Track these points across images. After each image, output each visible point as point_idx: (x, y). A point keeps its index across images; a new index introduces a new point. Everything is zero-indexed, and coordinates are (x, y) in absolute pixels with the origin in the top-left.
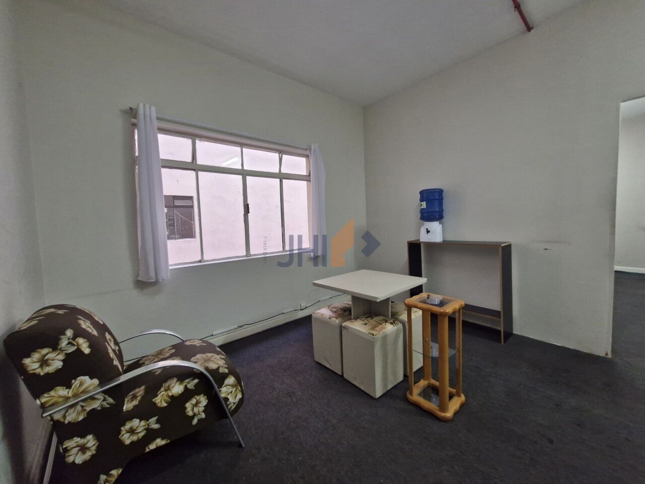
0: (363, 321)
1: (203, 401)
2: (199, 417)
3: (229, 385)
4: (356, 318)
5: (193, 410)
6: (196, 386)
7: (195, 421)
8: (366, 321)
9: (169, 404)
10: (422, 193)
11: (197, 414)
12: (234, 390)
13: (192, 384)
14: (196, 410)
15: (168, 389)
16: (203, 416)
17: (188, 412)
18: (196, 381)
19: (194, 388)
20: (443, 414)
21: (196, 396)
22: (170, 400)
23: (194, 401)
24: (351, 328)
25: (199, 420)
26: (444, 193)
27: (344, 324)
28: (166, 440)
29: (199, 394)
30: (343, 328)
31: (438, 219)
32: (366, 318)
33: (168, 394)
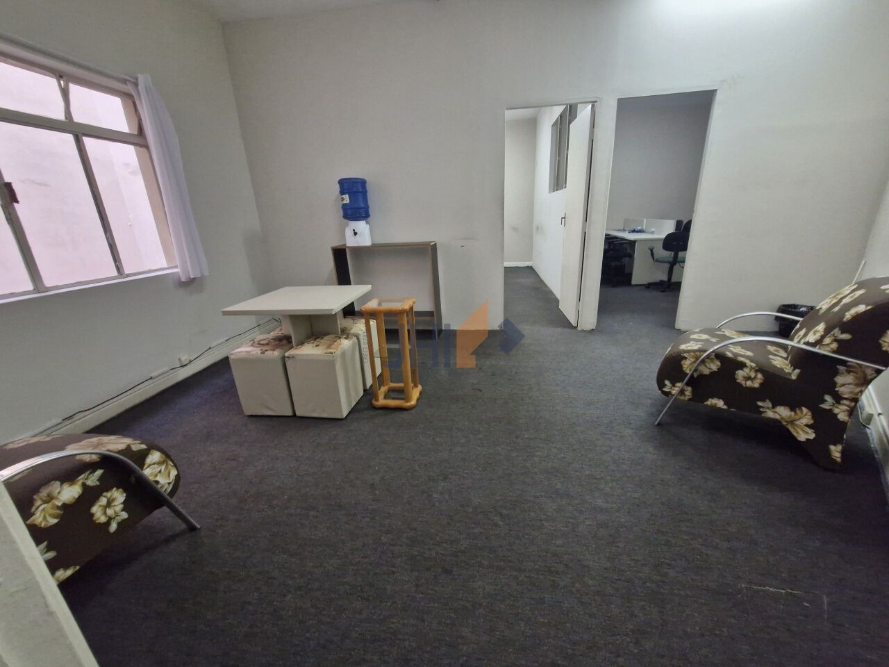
0: (313, 343)
1: (119, 496)
2: (119, 519)
3: (154, 464)
4: (301, 343)
5: (105, 513)
6: (101, 479)
7: (113, 527)
8: (316, 343)
9: (62, 517)
10: (342, 183)
11: (114, 516)
12: (163, 467)
13: (93, 479)
14: (110, 512)
15: (50, 498)
16: (125, 515)
17: (99, 519)
18: (99, 472)
19: (98, 483)
20: (409, 404)
21: (105, 494)
22: (62, 512)
23: (103, 501)
24: (297, 355)
25: (119, 524)
26: (367, 184)
27: (286, 354)
28: (72, 568)
29: (108, 489)
30: (286, 359)
31: (364, 217)
32: (315, 339)
33: (54, 505)
